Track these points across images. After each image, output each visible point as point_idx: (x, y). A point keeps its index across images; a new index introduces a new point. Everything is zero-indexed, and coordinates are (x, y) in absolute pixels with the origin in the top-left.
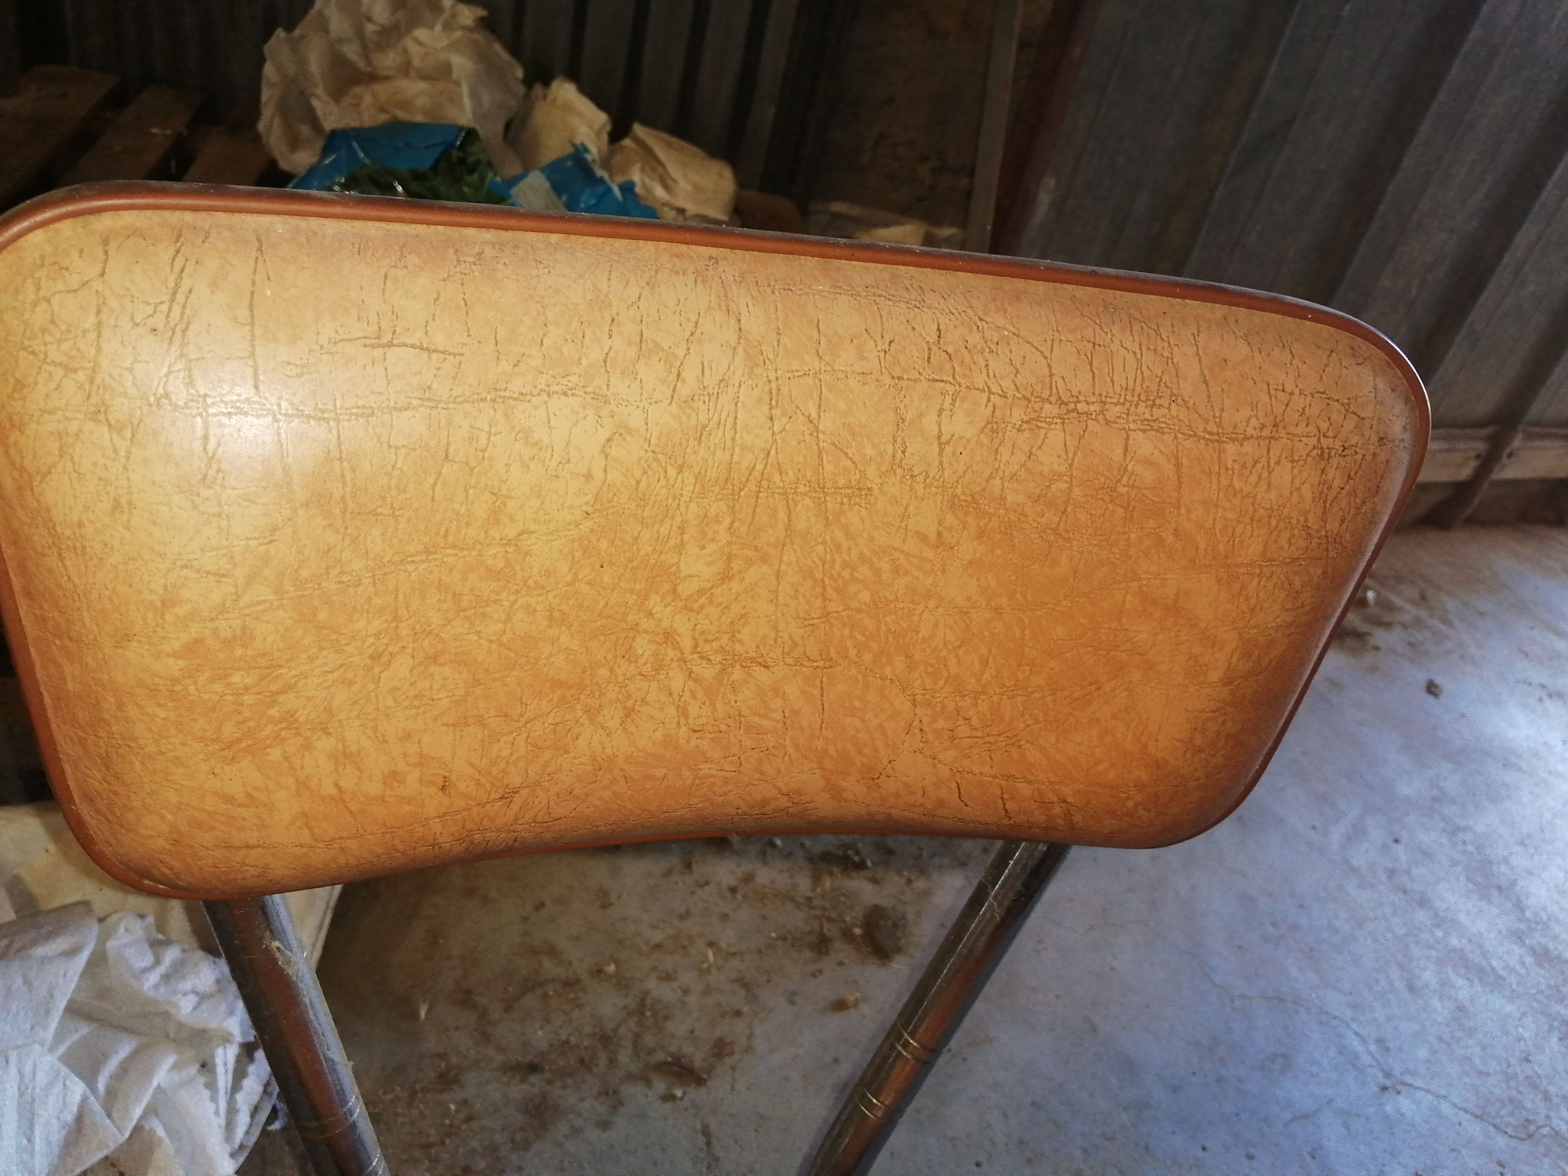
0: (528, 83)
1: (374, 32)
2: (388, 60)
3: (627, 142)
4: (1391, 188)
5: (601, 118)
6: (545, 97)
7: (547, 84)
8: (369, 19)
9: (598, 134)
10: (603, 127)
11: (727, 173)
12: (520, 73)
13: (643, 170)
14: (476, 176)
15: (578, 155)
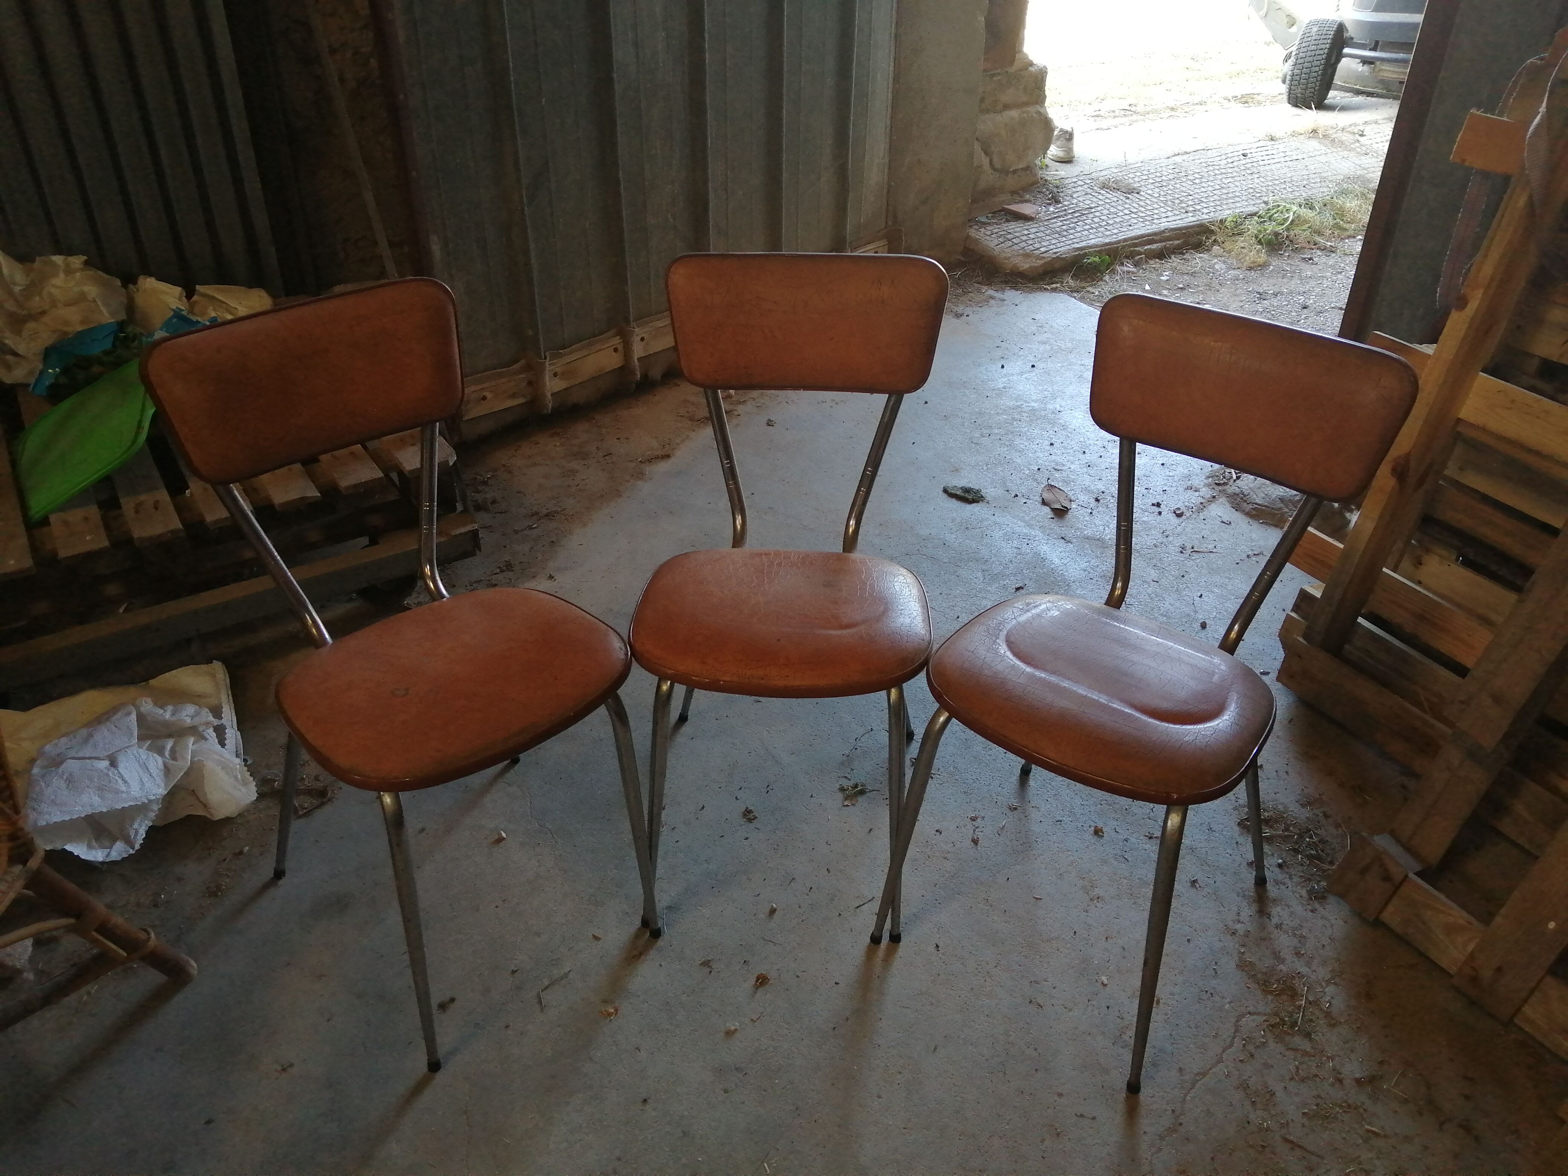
0: (125, 285)
1: (20, 290)
2: (36, 303)
3: (195, 298)
4: (621, 175)
5: (177, 290)
6: (138, 290)
7: (135, 283)
8: (15, 284)
9: (180, 299)
10: (181, 294)
11: (263, 293)
12: (118, 283)
13: (215, 310)
14: (136, 342)
15: (177, 314)
